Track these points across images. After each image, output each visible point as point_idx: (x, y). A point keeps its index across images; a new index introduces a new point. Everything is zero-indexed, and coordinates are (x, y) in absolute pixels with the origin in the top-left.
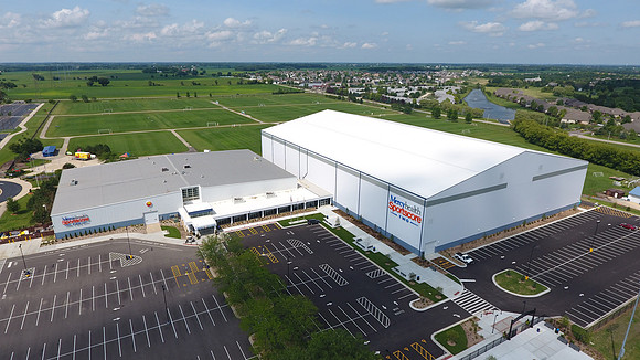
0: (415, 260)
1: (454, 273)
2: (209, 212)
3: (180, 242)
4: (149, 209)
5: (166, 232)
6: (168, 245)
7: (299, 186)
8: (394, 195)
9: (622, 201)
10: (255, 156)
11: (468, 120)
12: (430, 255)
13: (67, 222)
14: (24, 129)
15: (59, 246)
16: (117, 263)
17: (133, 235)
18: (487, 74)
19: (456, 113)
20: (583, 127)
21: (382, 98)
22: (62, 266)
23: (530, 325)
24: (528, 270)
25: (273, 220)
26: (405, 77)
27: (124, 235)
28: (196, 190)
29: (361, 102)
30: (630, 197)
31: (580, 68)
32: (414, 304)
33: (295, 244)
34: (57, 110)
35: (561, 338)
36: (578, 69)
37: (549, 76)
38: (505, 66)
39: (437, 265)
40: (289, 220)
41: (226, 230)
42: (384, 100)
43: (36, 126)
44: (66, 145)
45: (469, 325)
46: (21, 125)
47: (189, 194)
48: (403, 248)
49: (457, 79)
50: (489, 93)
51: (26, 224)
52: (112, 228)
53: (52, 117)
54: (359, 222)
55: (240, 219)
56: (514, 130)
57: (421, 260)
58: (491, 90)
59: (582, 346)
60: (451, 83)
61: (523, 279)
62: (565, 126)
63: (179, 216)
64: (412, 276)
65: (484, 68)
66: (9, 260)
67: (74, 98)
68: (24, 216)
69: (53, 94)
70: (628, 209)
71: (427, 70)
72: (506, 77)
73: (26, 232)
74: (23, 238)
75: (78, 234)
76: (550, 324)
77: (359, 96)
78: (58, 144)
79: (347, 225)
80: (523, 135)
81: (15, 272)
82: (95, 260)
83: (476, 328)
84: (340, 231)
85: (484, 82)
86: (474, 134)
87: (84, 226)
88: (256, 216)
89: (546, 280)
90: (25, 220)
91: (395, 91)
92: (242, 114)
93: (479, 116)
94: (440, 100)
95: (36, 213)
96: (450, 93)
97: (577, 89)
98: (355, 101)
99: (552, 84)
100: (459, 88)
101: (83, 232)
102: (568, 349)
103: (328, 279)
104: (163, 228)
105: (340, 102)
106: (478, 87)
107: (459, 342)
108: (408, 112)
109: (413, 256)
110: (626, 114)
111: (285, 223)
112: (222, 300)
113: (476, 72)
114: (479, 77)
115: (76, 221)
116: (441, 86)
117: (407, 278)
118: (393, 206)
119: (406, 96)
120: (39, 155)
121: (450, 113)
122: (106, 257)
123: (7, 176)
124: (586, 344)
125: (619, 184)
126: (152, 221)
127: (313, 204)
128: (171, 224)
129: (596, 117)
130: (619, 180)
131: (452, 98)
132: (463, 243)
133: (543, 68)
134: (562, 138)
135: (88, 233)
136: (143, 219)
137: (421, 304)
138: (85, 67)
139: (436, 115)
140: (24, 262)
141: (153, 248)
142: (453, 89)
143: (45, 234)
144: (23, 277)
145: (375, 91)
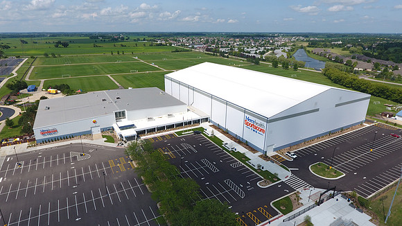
0: (261, 156)
1: (285, 164)
2: (132, 126)
3: (114, 145)
4: (94, 125)
5: (105, 139)
6: (107, 147)
7: (188, 110)
8: (248, 116)
9: (392, 120)
10: (161, 91)
11: (296, 68)
12: (271, 153)
13: (43, 133)
14: (16, 75)
15: (39, 148)
16: (75, 158)
17: (84, 141)
18: (308, 39)
19: (287, 64)
20: (368, 73)
21: (241, 54)
22: (41, 160)
23: (332, 196)
24: (332, 163)
25: (172, 132)
26: (256, 41)
27: (78, 141)
28: (123, 113)
29: (228, 57)
30: (396, 117)
31: (367, 35)
32: (260, 184)
33: (186, 146)
34: (36, 62)
35: (351, 205)
36: (365, 36)
37: (347, 40)
38: (319, 34)
39: (275, 159)
40: (182, 132)
41: (143, 138)
42: (242, 56)
43: (23, 72)
44: (42, 85)
45: (294, 197)
46: (14, 72)
47: (120, 115)
48: (253, 149)
49: (288, 42)
50: (309, 51)
51: (18, 134)
52: (71, 137)
53: (33, 67)
54: (226, 132)
55: (152, 131)
56: (325, 75)
57: (265, 157)
58: (310, 49)
59: (364, 210)
60: (285, 45)
61: (328, 168)
62: (356, 72)
63: (113, 129)
64: (259, 166)
65: (306, 35)
66: (7, 156)
67: (46, 55)
68: (16, 129)
69: (33, 52)
70: (395, 124)
71: (270, 37)
72: (320, 41)
73: (18, 139)
74: (16, 143)
75: (50, 140)
76: (345, 196)
77: (227, 53)
78: (37, 84)
79: (219, 135)
80: (330, 78)
81: (12, 164)
82: (61, 156)
83: (298, 198)
84: (214, 138)
85: (306, 44)
86: (299, 77)
87: (54, 136)
88: (161, 129)
89: (342, 169)
90: (17, 132)
91: (249, 50)
92: (153, 65)
93: (302, 66)
94: (278, 56)
95: (24, 127)
96: (284, 51)
97: (364, 49)
98: (224, 56)
99: (349, 45)
100: (289, 48)
101: (53, 139)
102: (355, 211)
103: (207, 168)
104: (103, 137)
105: (214, 57)
106: (302, 47)
107: (287, 207)
108: (257, 63)
109: (260, 154)
110: (395, 65)
111: (179, 133)
112: (140, 181)
113: (301, 38)
114: (303, 41)
115: (49, 132)
116: (278, 47)
117: (256, 168)
118: (247, 123)
119: (256, 53)
120: (25, 91)
121: (284, 64)
122: (68, 155)
123: (5, 104)
124: (366, 208)
125: (390, 109)
126: (97, 132)
127: (197, 122)
128: (108, 134)
129: (376, 66)
130: (390, 106)
131: (285, 55)
132: (291, 146)
133: (344, 35)
134: (354, 80)
135: (57, 139)
136: (91, 131)
137: (264, 184)
138: (53, 35)
139: (275, 65)
140: (17, 158)
141: (97, 149)
142: (286, 48)
143: (30, 141)
144: (16, 167)
145: (236, 50)
